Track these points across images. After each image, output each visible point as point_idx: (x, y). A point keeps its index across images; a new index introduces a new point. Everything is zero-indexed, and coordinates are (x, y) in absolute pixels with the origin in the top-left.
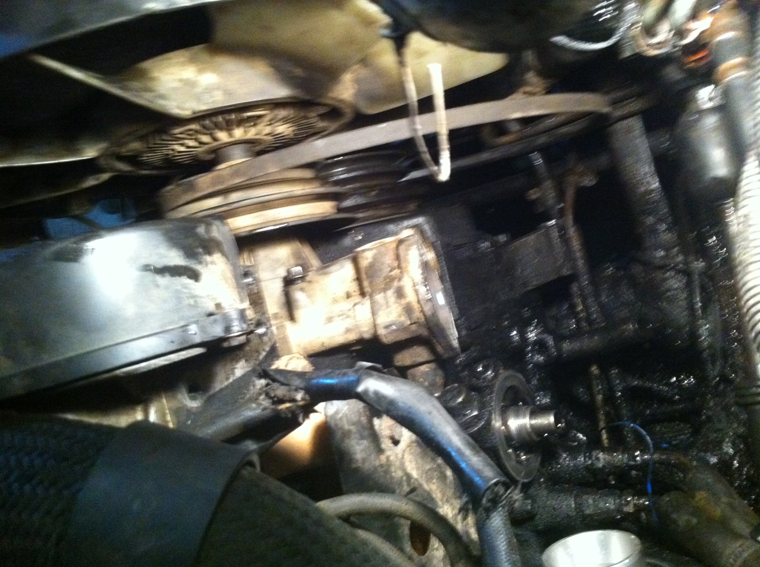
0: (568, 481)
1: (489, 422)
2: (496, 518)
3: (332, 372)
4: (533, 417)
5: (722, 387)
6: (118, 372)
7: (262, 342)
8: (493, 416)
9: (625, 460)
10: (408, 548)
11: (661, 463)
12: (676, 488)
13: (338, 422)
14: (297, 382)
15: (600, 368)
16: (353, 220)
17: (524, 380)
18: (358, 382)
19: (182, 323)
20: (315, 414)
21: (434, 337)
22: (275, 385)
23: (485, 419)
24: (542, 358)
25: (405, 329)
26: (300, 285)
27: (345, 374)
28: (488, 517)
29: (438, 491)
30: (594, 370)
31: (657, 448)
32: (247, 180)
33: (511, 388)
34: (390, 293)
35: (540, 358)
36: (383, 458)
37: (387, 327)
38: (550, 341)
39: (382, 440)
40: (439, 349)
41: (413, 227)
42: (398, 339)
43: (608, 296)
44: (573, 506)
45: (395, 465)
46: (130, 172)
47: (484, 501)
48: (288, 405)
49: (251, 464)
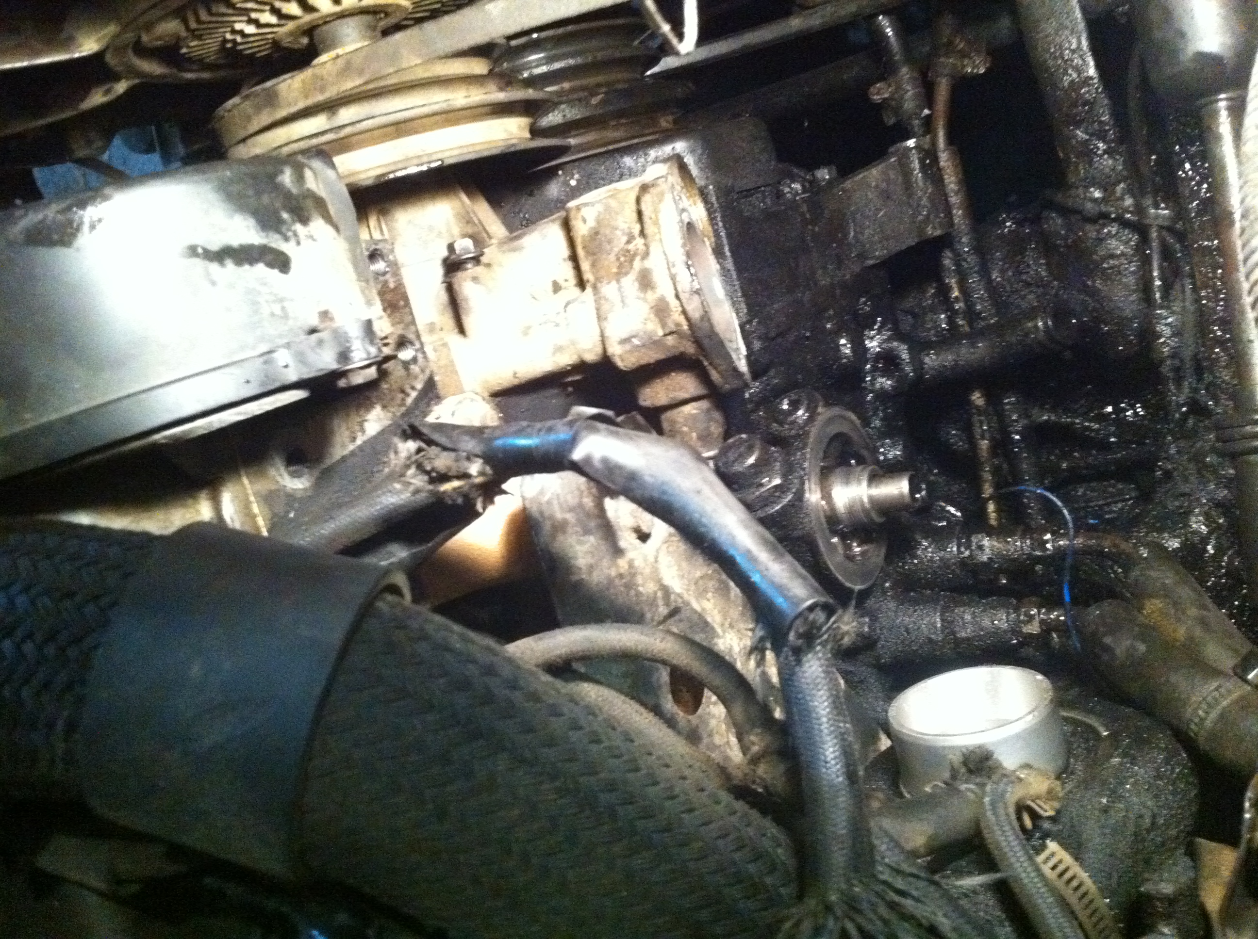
0: (929, 585)
1: (799, 495)
2: (812, 663)
3: (528, 426)
4: (874, 485)
5: (1191, 422)
6: (157, 437)
7: (409, 375)
8: (807, 486)
9: (1027, 550)
10: (669, 704)
11: (1086, 551)
12: (1112, 595)
13: (544, 508)
14: (470, 445)
15: (988, 396)
16: (563, 150)
17: (858, 422)
18: (573, 442)
19: (264, 348)
20: (503, 496)
21: (705, 356)
22: (433, 450)
23: (794, 490)
24: (889, 382)
25: (656, 344)
26: (472, 270)
27: (550, 430)
28: (799, 662)
29: (716, 612)
30: (977, 398)
31: (1081, 527)
32: (366, 83)
33: (838, 436)
34: (630, 282)
35: (885, 383)
36: (622, 563)
37: (624, 341)
38: (904, 353)
39: (619, 533)
40: (715, 376)
41: (665, 160)
42: (644, 361)
43: (1003, 272)
44: (939, 625)
45: (642, 574)
46: (164, 76)
47: (792, 636)
48: (456, 484)
49: (394, 590)
